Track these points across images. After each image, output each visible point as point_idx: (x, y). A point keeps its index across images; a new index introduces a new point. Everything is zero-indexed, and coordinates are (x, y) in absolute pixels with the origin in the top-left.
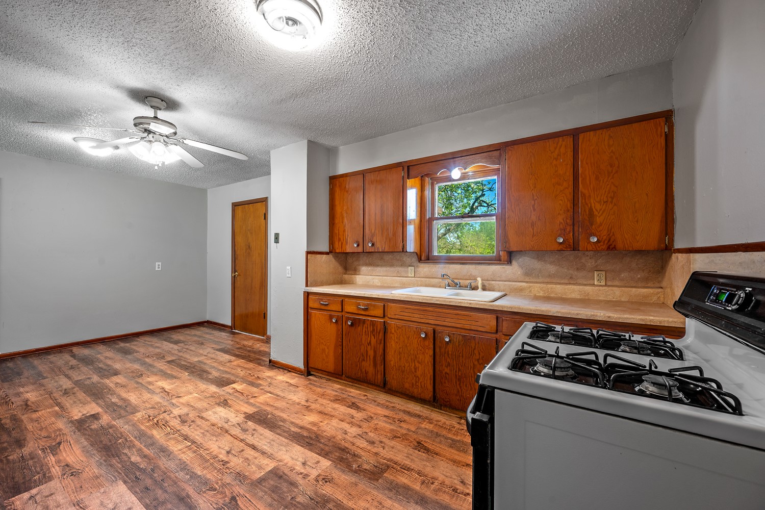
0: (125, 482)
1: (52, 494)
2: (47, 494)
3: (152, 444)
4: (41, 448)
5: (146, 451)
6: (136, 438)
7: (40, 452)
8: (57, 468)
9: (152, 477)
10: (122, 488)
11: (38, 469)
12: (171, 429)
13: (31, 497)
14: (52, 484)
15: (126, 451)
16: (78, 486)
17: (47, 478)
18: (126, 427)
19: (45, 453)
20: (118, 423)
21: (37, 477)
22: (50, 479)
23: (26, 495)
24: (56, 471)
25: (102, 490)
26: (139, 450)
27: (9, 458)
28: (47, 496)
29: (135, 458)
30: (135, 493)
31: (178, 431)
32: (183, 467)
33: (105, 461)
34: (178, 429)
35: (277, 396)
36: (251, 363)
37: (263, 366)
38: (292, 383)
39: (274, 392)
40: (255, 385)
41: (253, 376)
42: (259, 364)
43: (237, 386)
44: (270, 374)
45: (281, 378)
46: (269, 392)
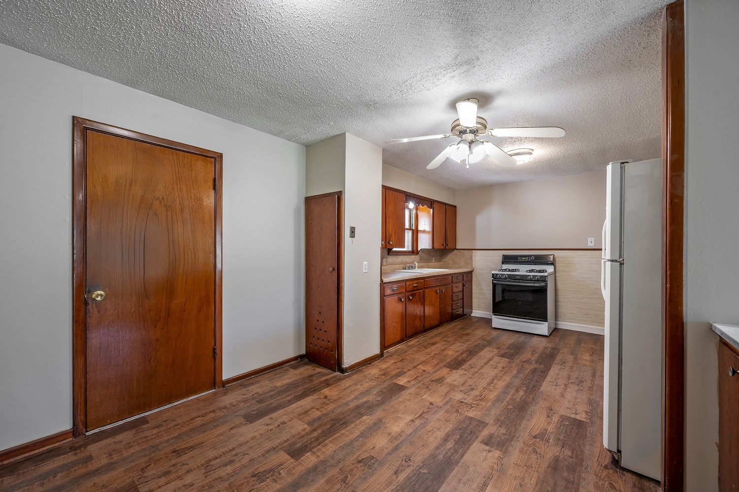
0: (539, 389)
1: (568, 408)
2: (569, 410)
3: (506, 393)
4: (547, 444)
5: (513, 392)
6: (503, 402)
7: (551, 441)
8: (553, 420)
9: (530, 383)
10: (543, 388)
11: (562, 428)
12: (485, 391)
13: (576, 414)
14: (564, 413)
15: (518, 400)
16: (555, 402)
17: (563, 418)
18: (493, 413)
19: (549, 437)
21: (566, 423)
22: (562, 416)
23: (578, 417)
24: (555, 418)
25: (550, 393)
26: (514, 395)
27: (571, 455)
28: (570, 409)
29: (521, 393)
30: (542, 384)
31: (484, 388)
33: (532, 403)
34: (482, 389)
35: (421, 363)
36: (339, 383)
37: (349, 376)
38: (395, 361)
39: (413, 366)
40: (400, 374)
41: (377, 378)
42: (343, 379)
43: (402, 381)
44: (373, 371)
45: (384, 366)
46: (415, 367)
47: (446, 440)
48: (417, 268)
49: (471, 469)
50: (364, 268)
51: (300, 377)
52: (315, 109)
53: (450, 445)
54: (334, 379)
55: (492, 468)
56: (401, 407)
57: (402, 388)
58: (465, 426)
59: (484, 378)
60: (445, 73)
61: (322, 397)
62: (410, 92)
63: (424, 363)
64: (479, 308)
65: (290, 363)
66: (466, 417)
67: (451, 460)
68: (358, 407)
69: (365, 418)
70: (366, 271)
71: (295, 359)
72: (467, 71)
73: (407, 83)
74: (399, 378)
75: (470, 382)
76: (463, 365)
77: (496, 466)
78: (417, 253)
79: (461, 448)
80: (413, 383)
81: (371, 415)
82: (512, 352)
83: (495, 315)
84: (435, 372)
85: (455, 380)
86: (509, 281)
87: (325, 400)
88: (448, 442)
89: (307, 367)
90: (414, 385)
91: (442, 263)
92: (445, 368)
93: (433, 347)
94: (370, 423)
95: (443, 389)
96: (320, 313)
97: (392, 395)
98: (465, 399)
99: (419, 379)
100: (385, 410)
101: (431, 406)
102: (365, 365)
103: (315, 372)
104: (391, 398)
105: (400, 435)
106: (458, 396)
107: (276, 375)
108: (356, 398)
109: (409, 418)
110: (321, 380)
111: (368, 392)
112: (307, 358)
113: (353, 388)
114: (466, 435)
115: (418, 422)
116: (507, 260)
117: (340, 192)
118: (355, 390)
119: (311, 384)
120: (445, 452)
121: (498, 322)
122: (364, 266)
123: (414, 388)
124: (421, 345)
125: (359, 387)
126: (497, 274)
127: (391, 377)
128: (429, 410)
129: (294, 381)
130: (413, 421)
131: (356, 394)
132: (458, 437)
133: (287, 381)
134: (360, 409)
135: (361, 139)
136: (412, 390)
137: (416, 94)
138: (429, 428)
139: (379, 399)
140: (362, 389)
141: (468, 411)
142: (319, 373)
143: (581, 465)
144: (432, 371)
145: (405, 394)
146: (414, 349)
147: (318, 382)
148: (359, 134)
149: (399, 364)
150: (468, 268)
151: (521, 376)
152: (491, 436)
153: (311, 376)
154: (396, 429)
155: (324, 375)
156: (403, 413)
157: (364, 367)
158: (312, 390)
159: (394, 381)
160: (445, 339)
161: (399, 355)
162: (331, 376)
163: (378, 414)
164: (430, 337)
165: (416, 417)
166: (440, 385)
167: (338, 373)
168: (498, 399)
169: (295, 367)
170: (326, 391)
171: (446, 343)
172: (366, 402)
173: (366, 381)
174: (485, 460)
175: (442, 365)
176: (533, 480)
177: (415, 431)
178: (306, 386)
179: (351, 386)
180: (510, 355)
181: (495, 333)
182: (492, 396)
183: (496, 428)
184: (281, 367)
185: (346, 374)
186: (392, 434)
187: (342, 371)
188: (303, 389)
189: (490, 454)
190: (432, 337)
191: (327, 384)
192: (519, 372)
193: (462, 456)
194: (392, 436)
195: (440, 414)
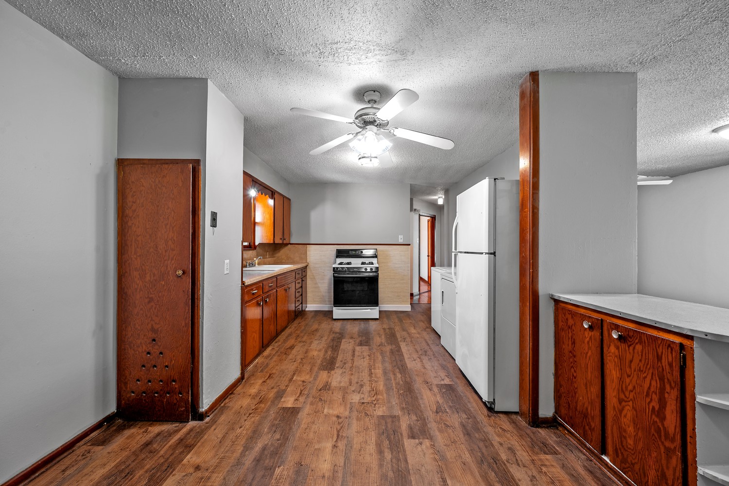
0: (407, 367)
2: (436, 378)
3: (388, 379)
4: (448, 415)
5: (392, 377)
6: (393, 389)
7: (448, 411)
8: (435, 391)
9: (397, 364)
10: (409, 366)
12: (372, 384)
14: (437, 383)
15: (401, 382)
17: (439, 387)
18: (394, 403)
19: (444, 407)
20: (397, 412)
21: (444, 391)
22: (437, 386)
23: (446, 382)
24: (435, 389)
25: (416, 369)
26: (395, 379)
27: (466, 416)
29: (399, 376)
30: (405, 362)
31: (370, 381)
32: (383, 362)
33: (412, 382)
34: (369, 382)
35: (294, 374)
36: (206, 437)
37: (214, 421)
38: (263, 380)
39: (287, 379)
40: (280, 395)
41: (256, 409)
42: (208, 428)
43: (289, 402)
44: (242, 402)
45: (253, 391)
46: (291, 380)
47: (380, 452)
48: (256, 265)
49: (423, 470)
50: (226, 268)
51: (125, 454)
52: (182, 24)
53: (388, 455)
54: (193, 434)
55: (435, 460)
56: (311, 435)
57: (294, 412)
58: (384, 427)
59: (362, 371)
60: (377, 52)
61: (191, 470)
62: (331, 58)
63: (297, 372)
64: (314, 302)
65: (87, 438)
66: (378, 417)
67: (401, 471)
68: (258, 460)
69: (278, 471)
70: (228, 272)
71: (98, 426)
72: (396, 61)
73: (334, 46)
74: (283, 400)
75: (355, 379)
76: (335, 363)
77: (436, 456)
78: (255, 247)
79: (398, 452)
80: (302, 399)
81: (283, 463)
82: (365, 339)
83: (335, 306)
84: (315, 379)
85: (340, 382)
86: (348, 274)
87: (199, 474)
88: (384, 453)
89: (127, 433)
90: (304, 402)
91: (275, 258)
92: (322, 372)
93: (294, 351)
94: (290, 474)
95: (338, 396)
96: (154, 340)
97: (290, 425)
98: (363, 398)
99: (306, 393)
100: (295, 448)
101: (340, 420)
102: (228, 397)
103: (152, 435)
104: (291, 429)
105: (335, 472)
106: (356, 398)
107: (64, 471)
108: (247, 448)
109: (329, 445)
110: (170, 443)
111: (255, 434)
112: (120, 417)
113: (232, 436)
114: (392, 437)
115: (341, 445)
116: (340, 254)
117: (197, 162)
118: (237, 437)
119: (156, 458)
120: (390, 466)
121: (339, 312)
122: (226, 266)
123: (308, 406)
124: (279, 353)
125: (239, 431)
126: (337, 268)
127: (273, 402)
128: (341, 425)
129: (116, 466)
130: (335, 446)
131: (242, 443)
132: (388, 442)
133: (100, 473)
134: (262, 462)
135: (223, 95)
136: (307, 409)
137: (333, 64)
138: (356, 446)
139: (277, 436)
140: (245, 432)
141: (375, 410)
142: (159, 434)
143: (478, 423)
144: (312, 379)
145: (304, 416)
146: (275, 358)
147: (168, 450)
148: (224, 88)
149: (270, 382)
150: (302, 263)
151: (387, 359)
152: (410, 428)
153: (148, 444)
154: (326, 466)
155: (170, 434)
156: (319, 442)
157: (227, 400)
158: (164, 468)
159: (280, 406)
160: (299, 339)
161: (262, 371)
162: (184, 430)
163: (291, 458)
164: (282, 340)
165: (335, 440)
166: (331, 392)
167: (192, 424)
168: (388, 389)
169: (103, 442)
170: (191, 458)
171: (303, 344)
172: (264, 449)
173: (243, 420)
174: (425, 454)
175: (316, 369)
176: (466, 453)
177: (347, 458)
178: (148, 466)
179: (227, 433)
180: (366, 343)
181: (339, 324)
182: (381, 386)
183: (407, 417)
184: (71, 451)
185: (207, 419)
186: (326, 475)
187: (200, 417)
188: (146, 472)
189: (424, 447)
190: (285, 341)
191: (186, 445)
192: (383, 357)
193: (406, 461)
194: (328, 478)
195: (355, 426)
